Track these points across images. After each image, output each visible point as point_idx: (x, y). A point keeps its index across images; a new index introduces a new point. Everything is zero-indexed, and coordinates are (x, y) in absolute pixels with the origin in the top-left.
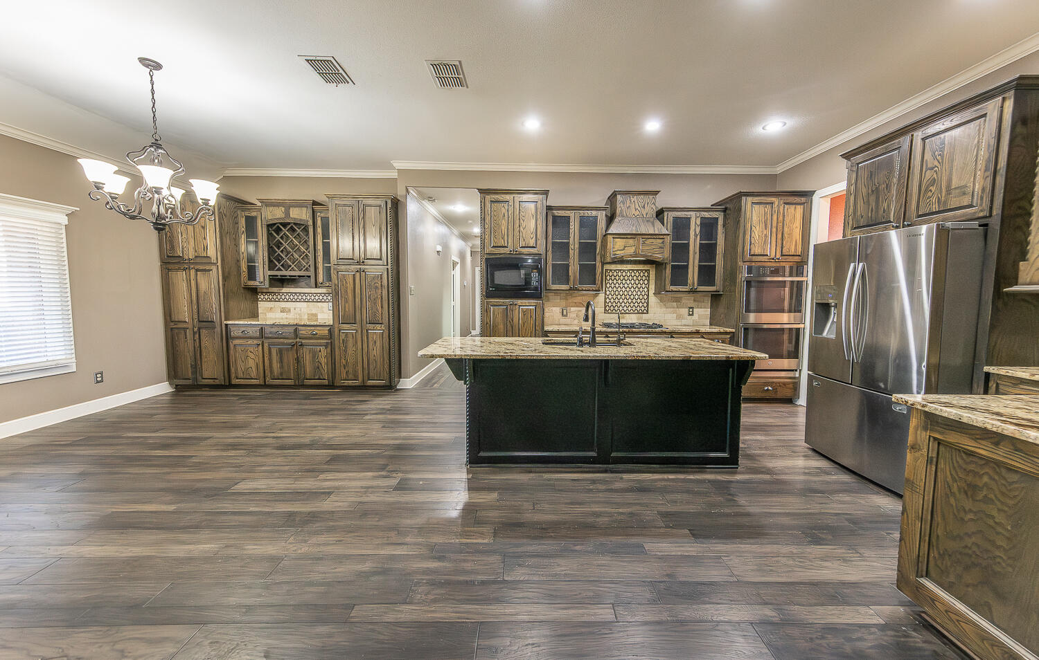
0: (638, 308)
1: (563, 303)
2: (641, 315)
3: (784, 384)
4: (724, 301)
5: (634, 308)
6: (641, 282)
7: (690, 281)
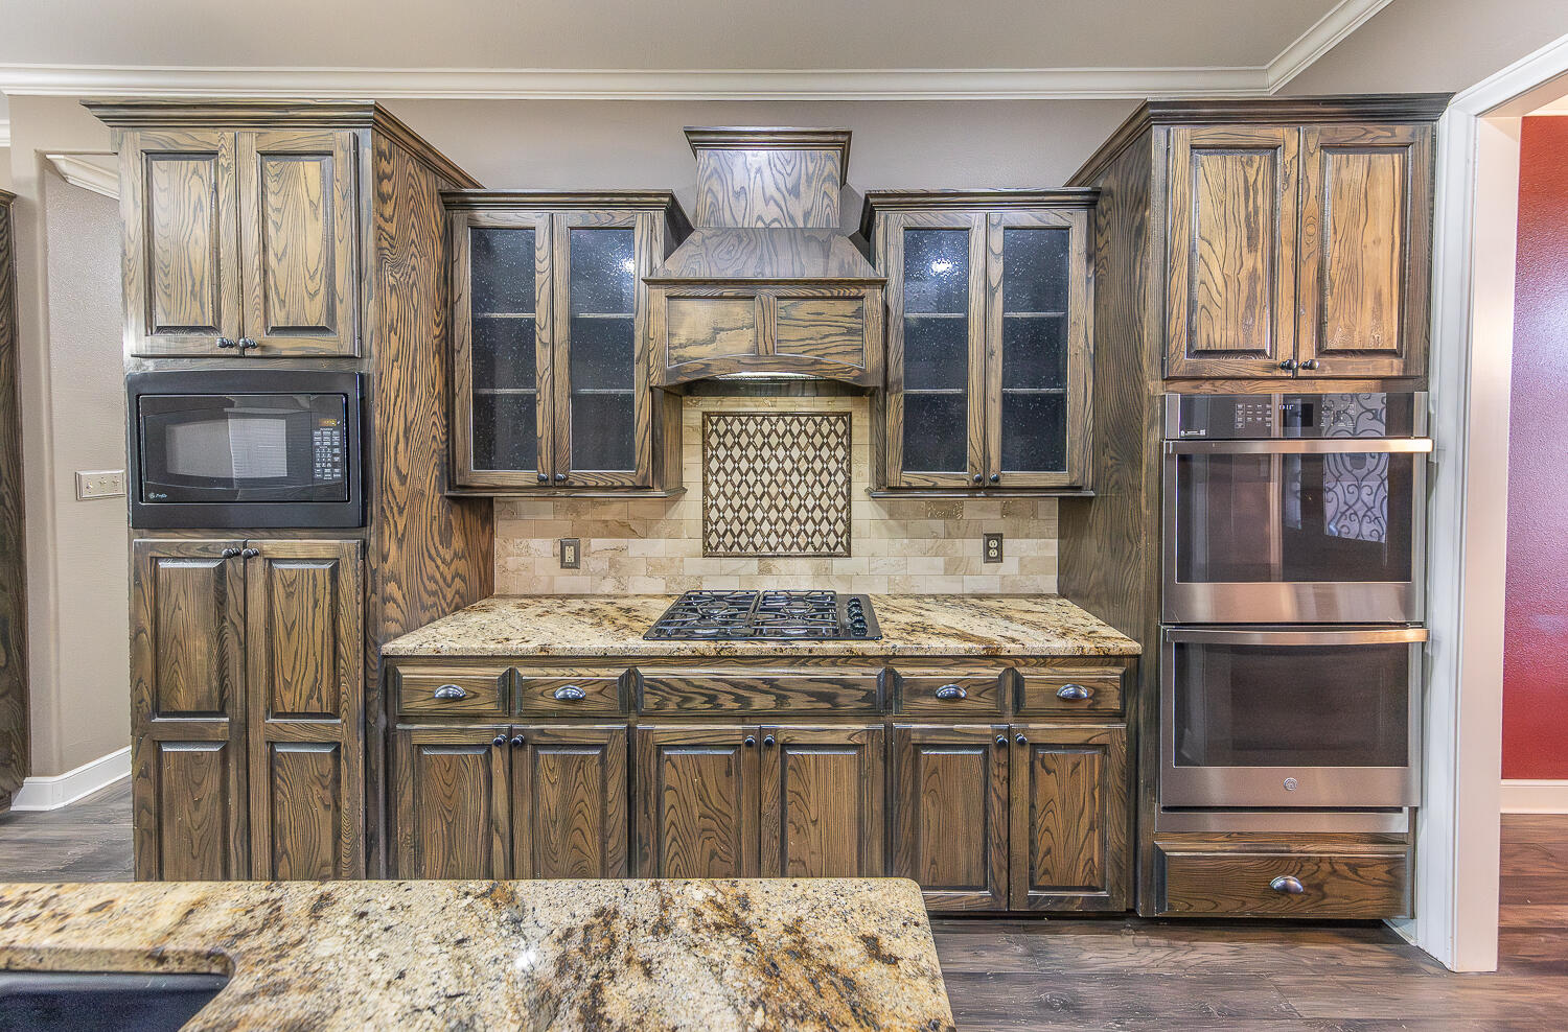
0: (817, 540)
1: (565, 525)
2: (828, 560)
3: (1354, 866)
4: (1098, 517)
5: (802, 540)
6: (825, 453)
7: (973, 453)
